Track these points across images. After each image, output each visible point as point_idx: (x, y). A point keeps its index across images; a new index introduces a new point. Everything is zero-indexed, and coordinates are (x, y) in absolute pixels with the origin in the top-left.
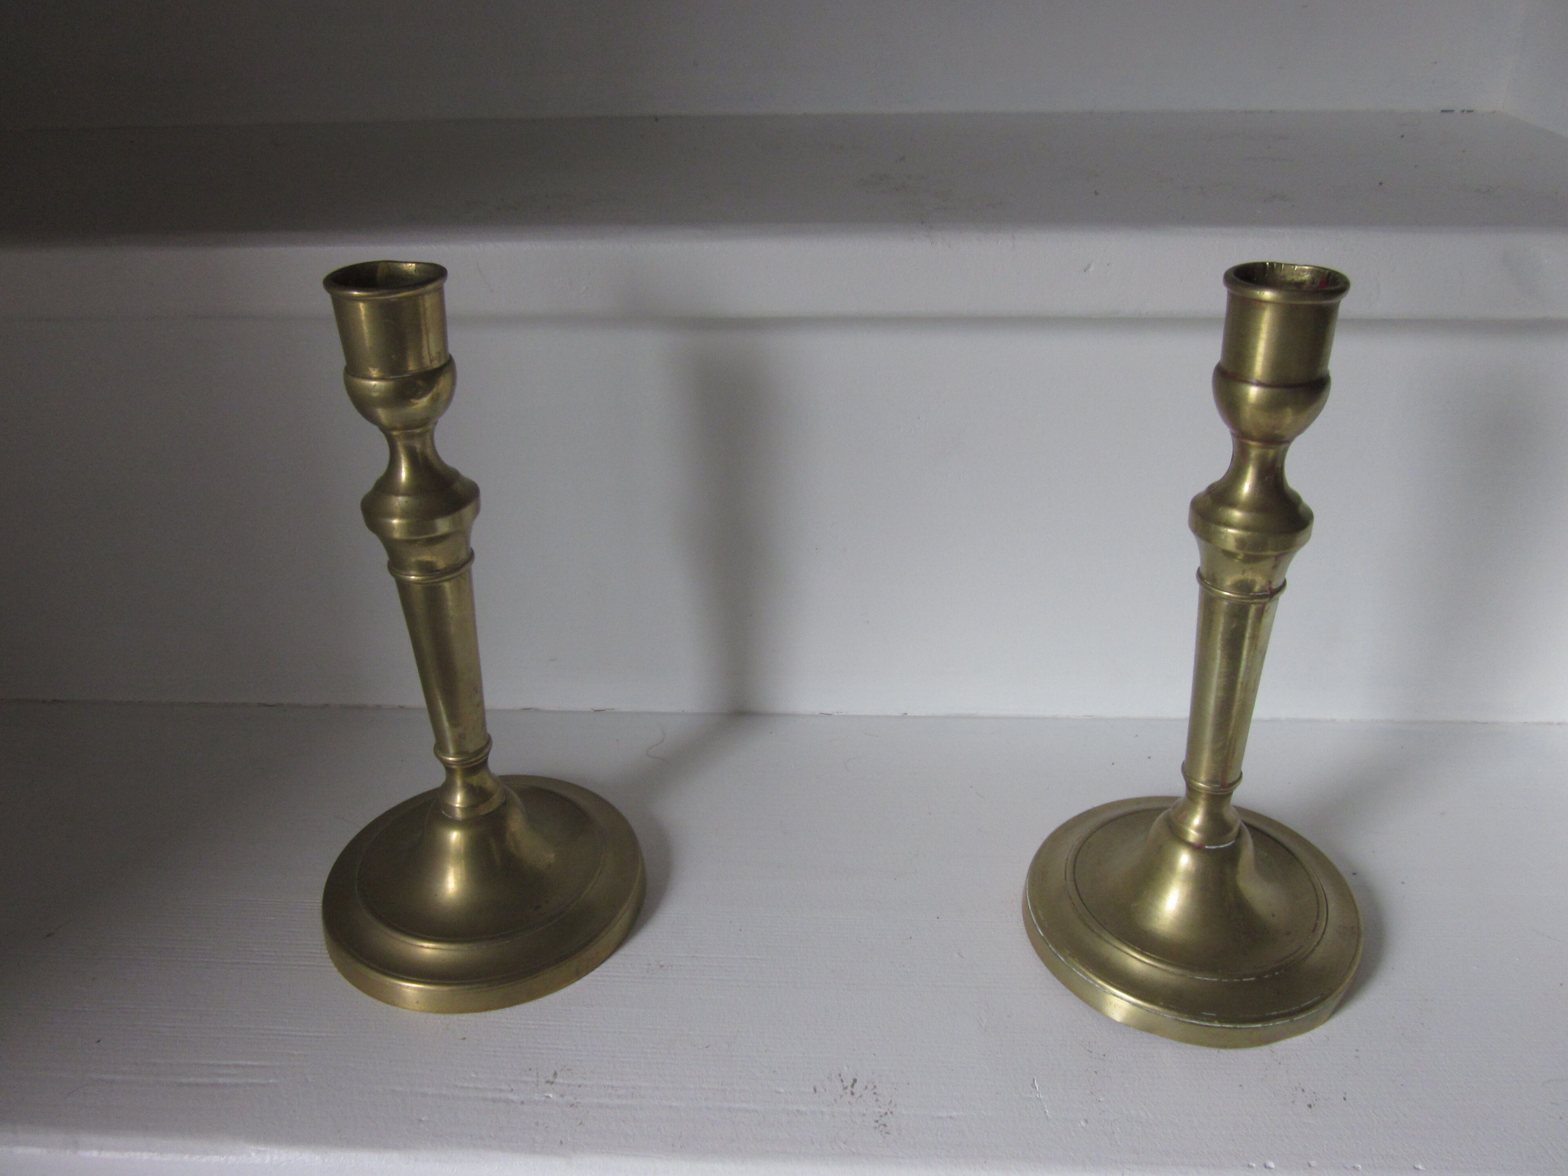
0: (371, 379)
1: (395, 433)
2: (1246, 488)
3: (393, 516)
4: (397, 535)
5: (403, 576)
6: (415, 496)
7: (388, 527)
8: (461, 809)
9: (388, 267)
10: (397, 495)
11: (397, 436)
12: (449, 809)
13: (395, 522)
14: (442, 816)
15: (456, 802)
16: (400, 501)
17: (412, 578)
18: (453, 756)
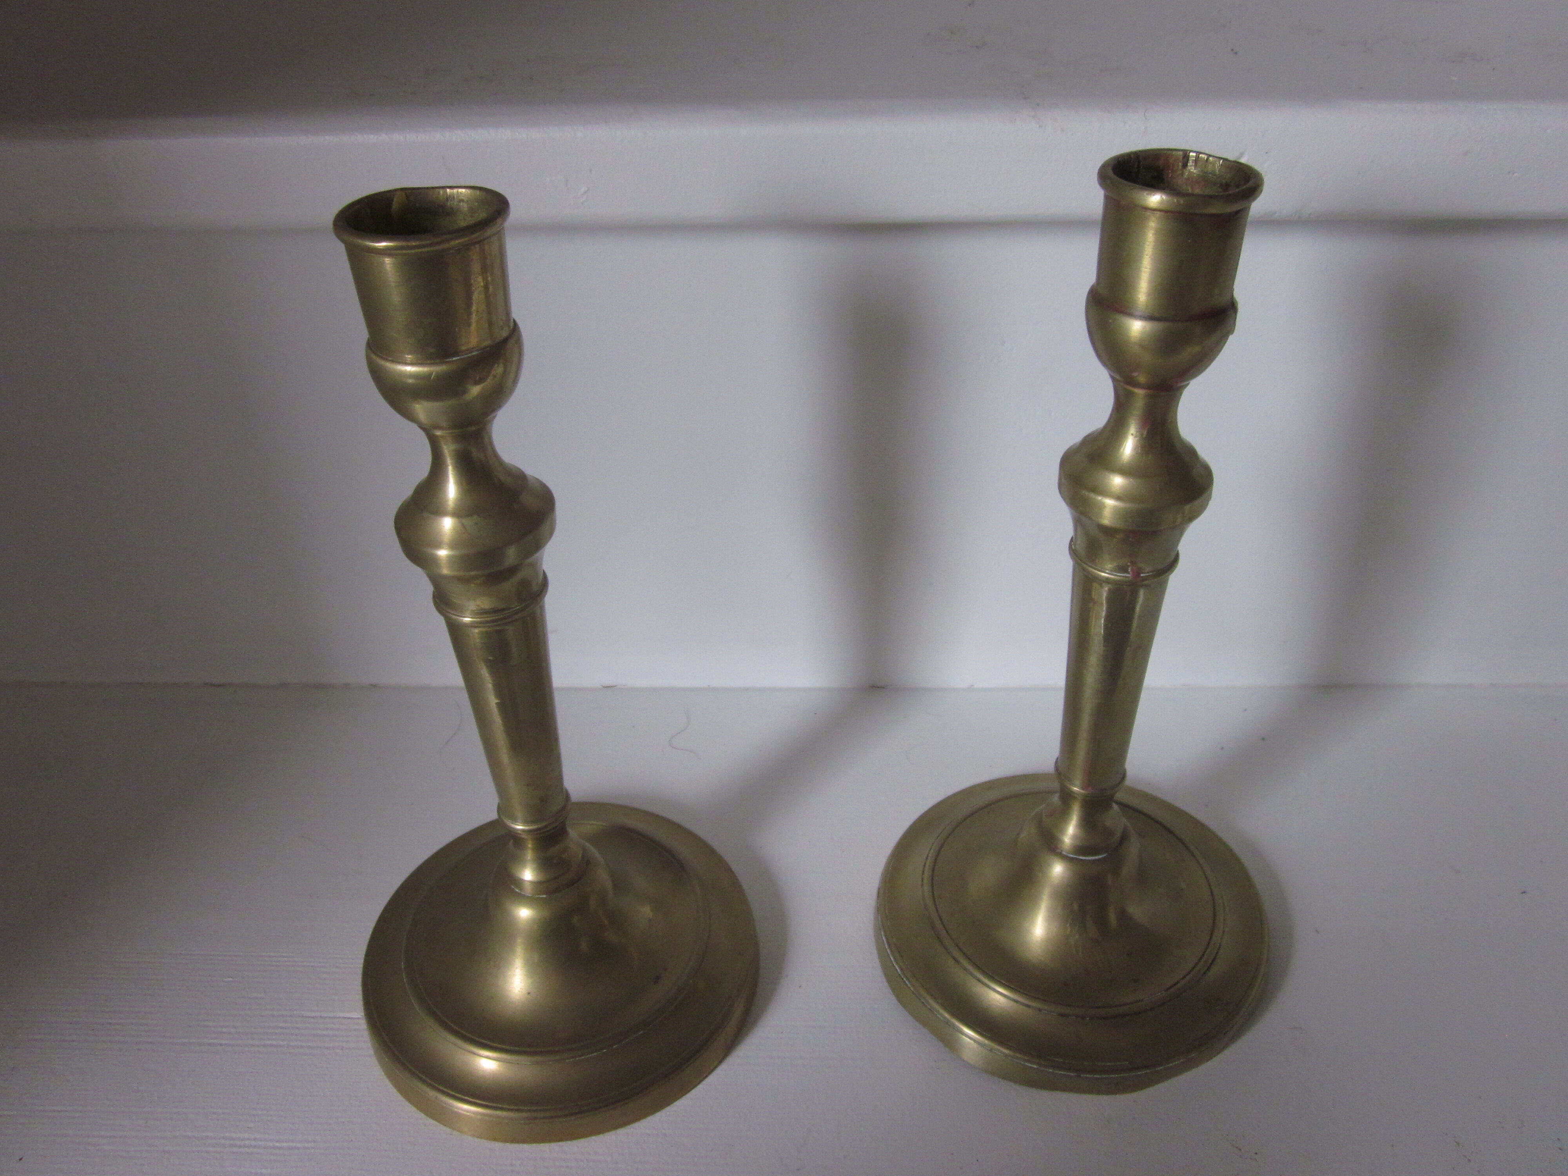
0: (406, 364)
1: (438, 433)
2: (1129, 447)
3: (439, 546)
4: (445, 571)
5: (454, 617)
6: (475, 517)
7: (435, 560)
8: (536, 884)
9: (407, 197)
10: (444, 514)
11: (442, 437)
12: (519, 882)
13: (443, 553)
14: (513, 892)
15: (528, 875)
16: (447, 524)
17: (467, 620)
18: (525, 822)
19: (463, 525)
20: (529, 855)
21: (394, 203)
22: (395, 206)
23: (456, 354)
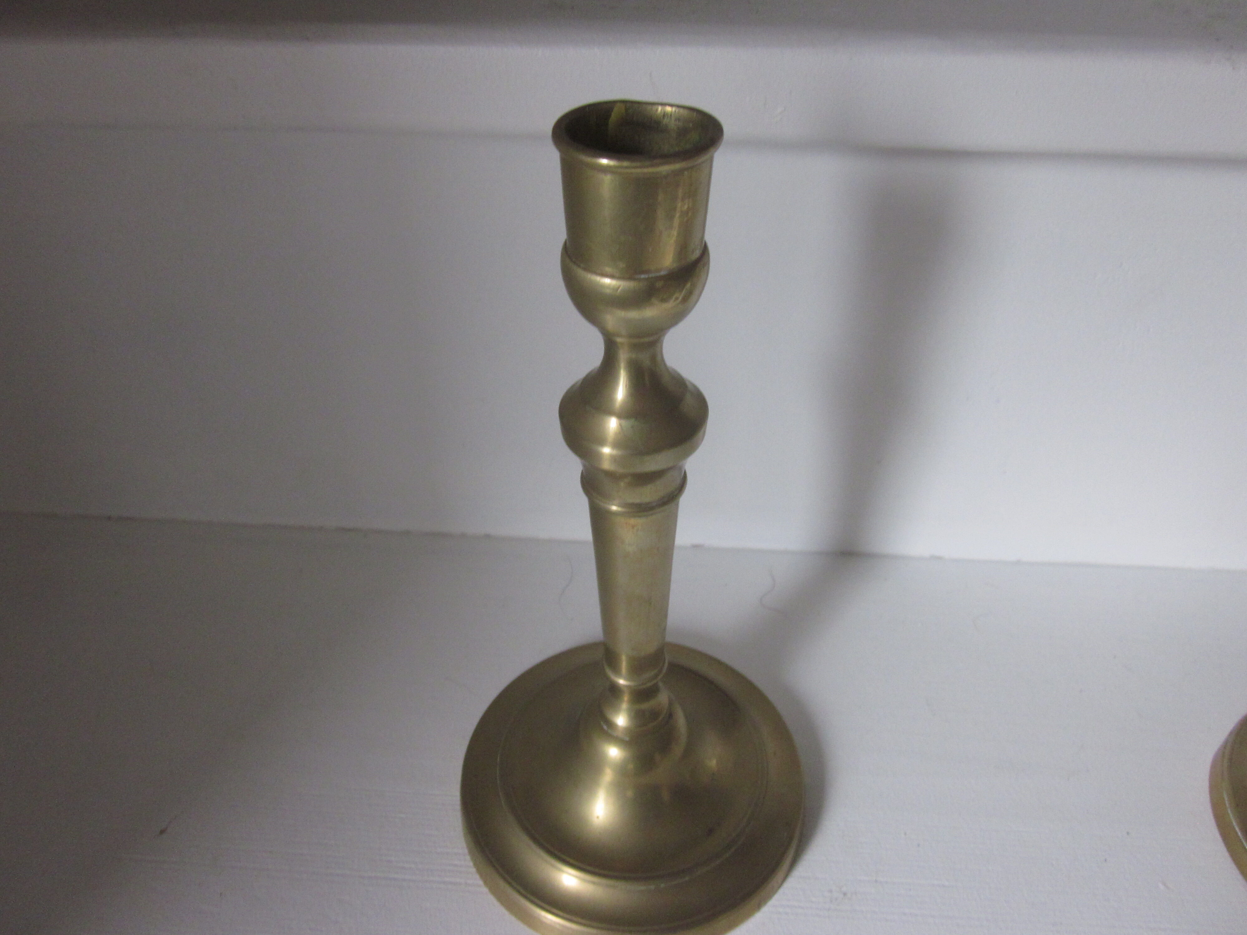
1: (620, 340)
3: (605, 444)
5: (598, 501)
6: (633, 420)
7: (599, 455)
8: (627, 730)
9: (626, 110)
10: (611, 413)
11: (622, 344)
12: (611, 725)
13: (607, 450)
14: (602, 729)
15: (621, 720)
16: (613, 424)
17: (614, 508)
18: (625, 679)
19: (620, 425)
20: (624, 706)
21: (613, 113)
22: (614, 116)
23: (647, 272)
